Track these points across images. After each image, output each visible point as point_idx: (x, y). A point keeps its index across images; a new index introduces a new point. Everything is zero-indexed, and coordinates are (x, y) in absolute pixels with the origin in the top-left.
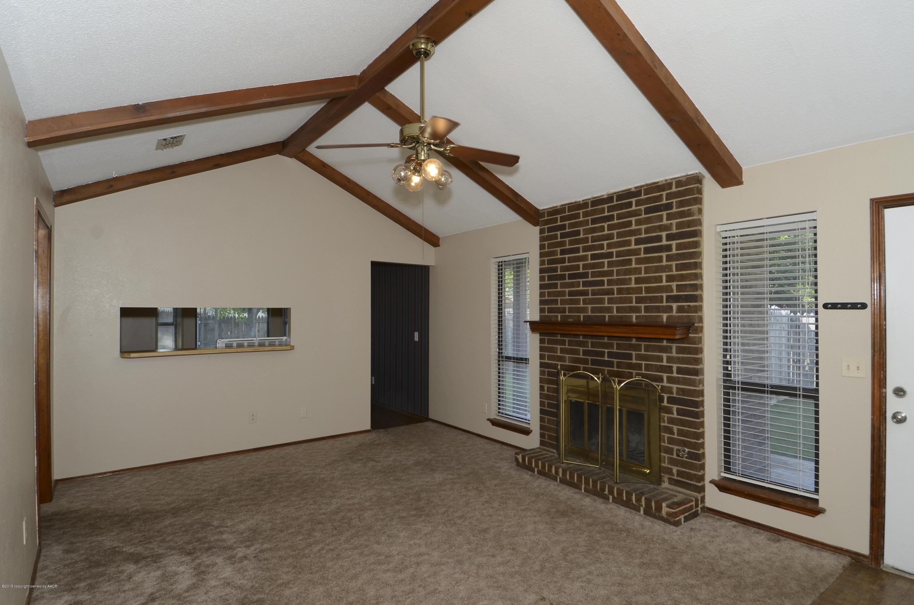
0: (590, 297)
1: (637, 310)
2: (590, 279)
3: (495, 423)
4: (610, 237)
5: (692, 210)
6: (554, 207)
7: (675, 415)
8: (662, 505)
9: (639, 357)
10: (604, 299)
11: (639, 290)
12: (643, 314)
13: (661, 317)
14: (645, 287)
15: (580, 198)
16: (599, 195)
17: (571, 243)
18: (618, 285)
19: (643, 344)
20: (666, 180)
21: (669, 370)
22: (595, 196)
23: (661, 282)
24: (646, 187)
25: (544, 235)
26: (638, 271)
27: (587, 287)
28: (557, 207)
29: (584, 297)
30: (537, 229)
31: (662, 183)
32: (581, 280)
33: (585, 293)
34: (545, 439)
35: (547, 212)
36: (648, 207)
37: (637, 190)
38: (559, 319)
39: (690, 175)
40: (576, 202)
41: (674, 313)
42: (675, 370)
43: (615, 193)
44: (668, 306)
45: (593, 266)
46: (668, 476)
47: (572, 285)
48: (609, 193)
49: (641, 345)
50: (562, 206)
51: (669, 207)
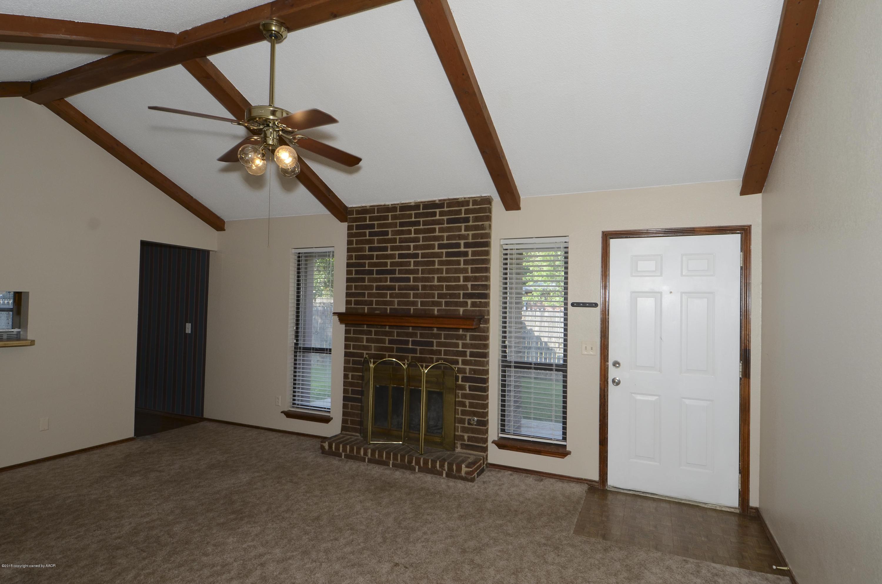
0: (397, 291)
1: (439, 304)
2: (397, 275)
3: (289, 415)
4: (416, 240)
5: (484, 225)
6: (363, 207)
7: (468, 391)
8: (462, 466)
9: (439, 344)
10: (410, 294)
11: (440, 288)
12: (443, 307)
13: (459, 310)
14: (446, 285)
15: (389, 202)
16: (407, 201)
17: (379, 241)
18: (422, 282)
19: (443, 333)
20: (465, 198)
21: (463, 354)
22: (403, 202)
23: (459, 281)
24: (448, 201)
25: (352, 231)
26: (440, 271)
27: (394, 282)
28: (366, 207)
29: (391, 292)
30: (345, 225)
31: (462, 200)
32: (389, 276)
33: (392, 288)
34: (348, 424)
35: (356, 210)
36: (449, 218)
37: (441, 202)
38: (366, 311)
39: (483, 197)
40: (385, 205)
41: (469, 307)
42: (468, 354)
43: (422, 202)
44: (464, 301)
45: (401, 264)
46: (461, 442)
47: (380, 280)
48: (416, 201)
49: (441, 334)
50: (371, 206)
51: (467, 220)
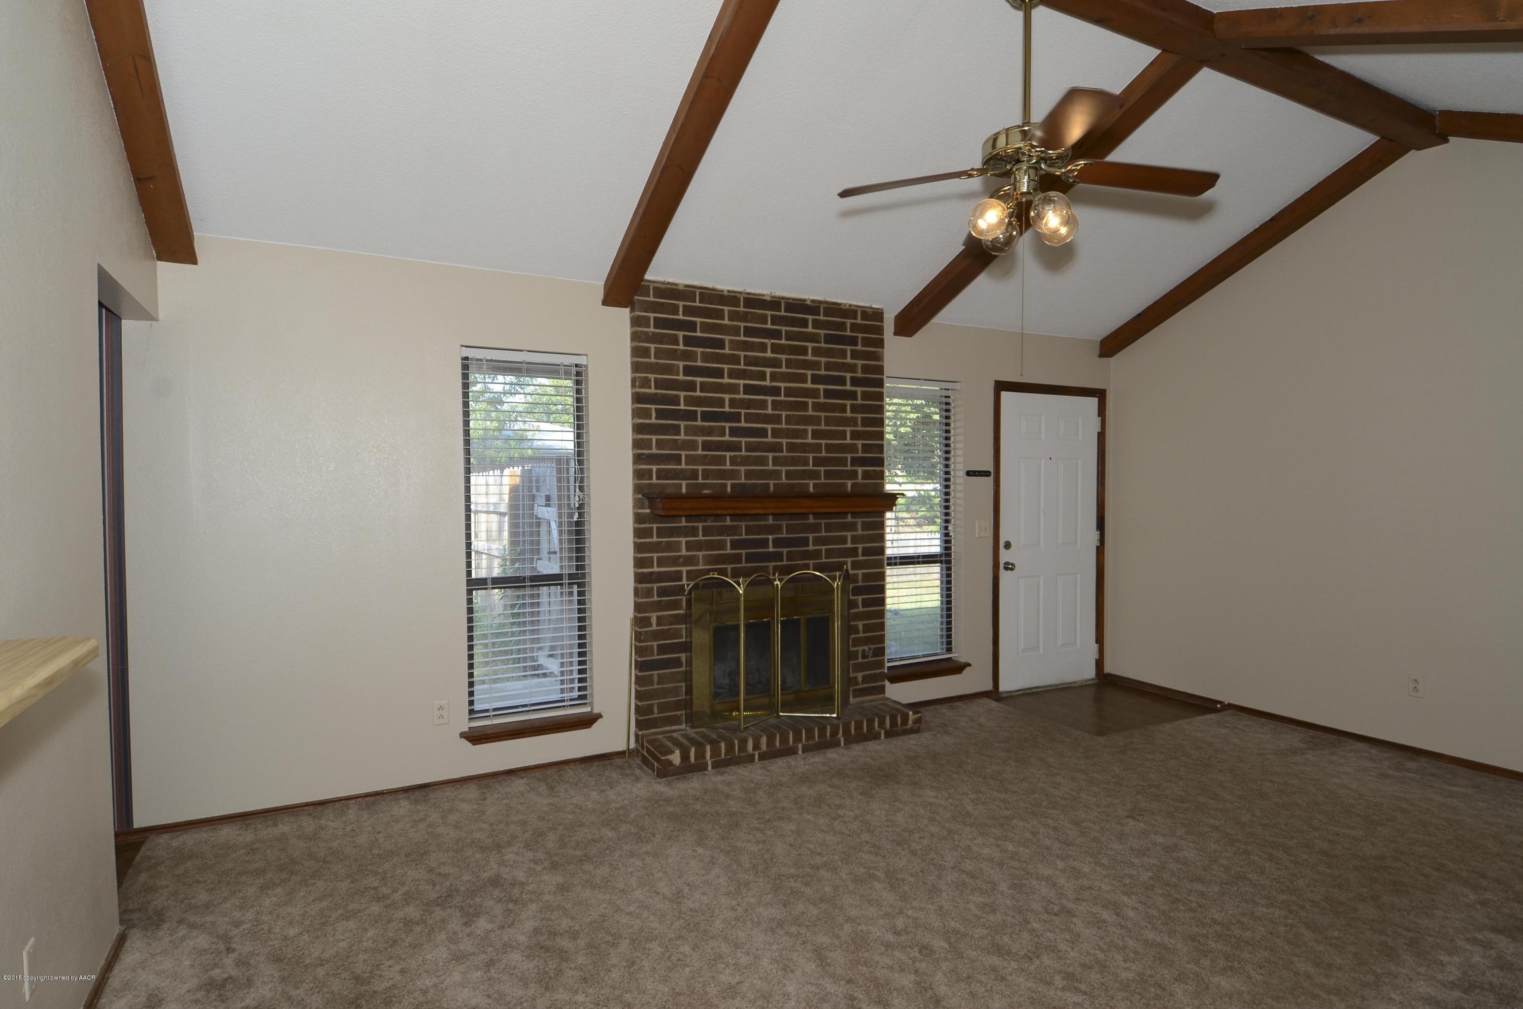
0: (744, 453)
1: (814, 475)
2: (743, 424)
3: (476, 737)
4: (775, 363)
5: (876, 353)
6: (668, 283)
7: (861, 609)
9: (817, 541)
10: (767, 457)
11: (817, 448)
12: (823, 481)
13: (845, 485)
14: (826, 445)
15: (724, 285)
16: (757, 292)
17: (706, 358)
18: (788, 438)
19: (823, 522)
20: (850, 305)
21: (853, 552)
22: (748, 291)
23: (845, 438)
24: (825, 305)
25: (644, 329)
26: (815, 421)
27: (737, 436)
28: (676, 284)
29: (732, 454)
30: (626, 313)
31: (845, 307)
32: (727, 425)
33: (735, 447)
34: (653, 713)
35: (654, 288)
36: (828, 334)
37: (815, 305)
38: (684, 491)
40: (714, 290)
41: (859, 480)
42: (859, 551)
43: (783, 298)
44: (853, 470)
45: (748, 404)
47: (709, 432)
48: (773, 294)
49: (821, 524)
50: (686, 286)
51: (853, 341)
